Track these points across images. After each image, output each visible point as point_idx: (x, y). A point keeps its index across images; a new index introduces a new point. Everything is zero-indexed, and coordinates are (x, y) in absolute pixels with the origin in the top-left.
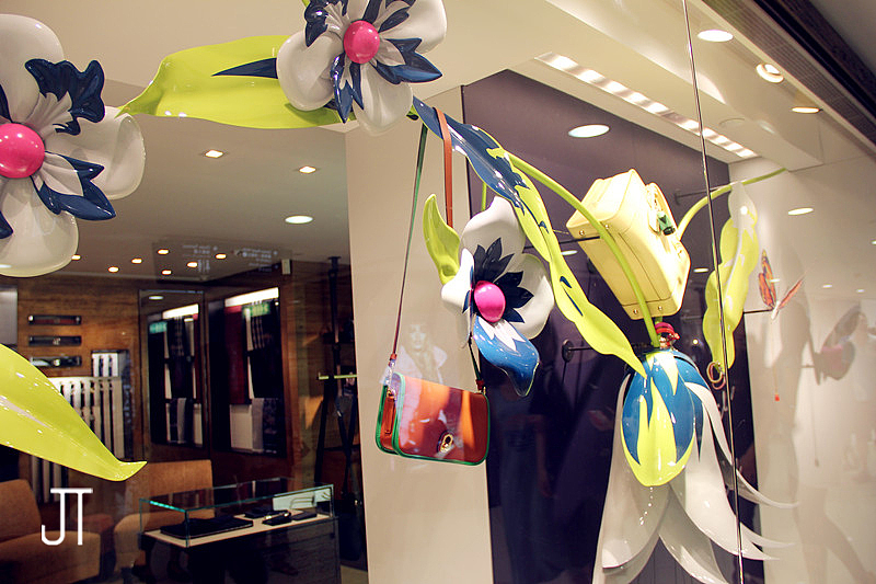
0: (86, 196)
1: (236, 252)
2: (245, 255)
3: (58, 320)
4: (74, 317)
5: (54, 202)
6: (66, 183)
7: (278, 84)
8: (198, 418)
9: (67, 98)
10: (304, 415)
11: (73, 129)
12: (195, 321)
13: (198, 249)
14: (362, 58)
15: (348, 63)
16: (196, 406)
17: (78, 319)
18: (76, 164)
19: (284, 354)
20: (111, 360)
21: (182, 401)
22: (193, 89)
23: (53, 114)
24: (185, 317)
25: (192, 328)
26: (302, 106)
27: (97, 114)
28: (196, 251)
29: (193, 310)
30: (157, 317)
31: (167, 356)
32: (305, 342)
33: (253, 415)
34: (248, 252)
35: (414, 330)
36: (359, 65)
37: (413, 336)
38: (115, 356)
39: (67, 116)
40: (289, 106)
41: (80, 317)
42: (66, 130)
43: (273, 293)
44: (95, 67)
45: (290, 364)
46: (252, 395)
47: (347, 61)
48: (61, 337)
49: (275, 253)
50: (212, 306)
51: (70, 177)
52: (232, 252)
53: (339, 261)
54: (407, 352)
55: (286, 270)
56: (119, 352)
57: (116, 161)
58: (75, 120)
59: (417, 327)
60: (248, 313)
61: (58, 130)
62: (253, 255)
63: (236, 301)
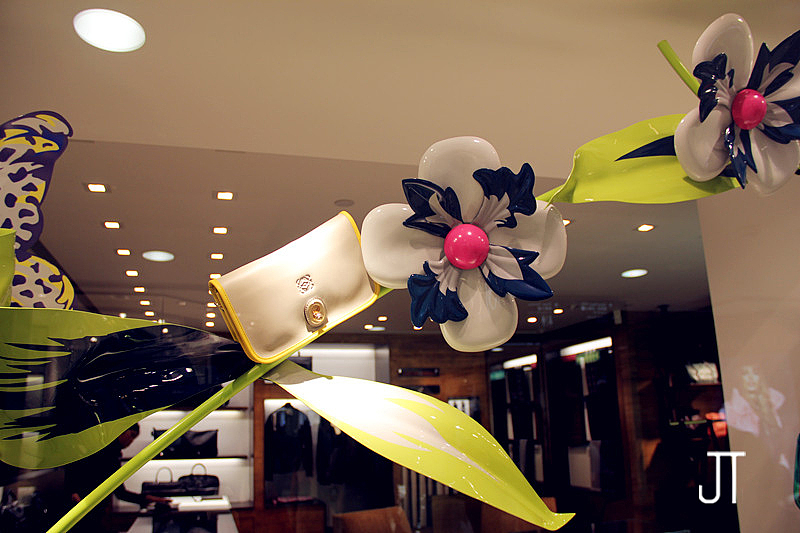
0: (525, 281)
1: (573, 307)
2: (583, 308)
3: (421, 373)
4: (432, 370)
5: (499, 287)
6: (508, 270)
7: (676, 160)
8: (539, 458)
9: (506, 198)
10: (641, 457)
11: (511, 223)
12: (533, 370)
13: (541, 306)
14: (750, 125)
15: (737, 132)
16: (536, 446)
17: (436, 371)
18: (516, 253)
19: (620, 399)
20: (463, 406)
21: (523, 442)
22: (600, 175)
23: (494, 213)
24: (524, 366)
25: (531, 375)
26: (698, 177)
27: (530, 208)
28: (539, 309)
29: (532, 359)
30: (498, 367)
31: (509, 401)
32: (640, 387)
33: (591, 456)
34: (587, 306)
35: (746, 373)
36: (747, 131)
37: (746, 378)
38: (467, 402)
39: (506, 213)
40: (687, 179)
41: (439, 369)
42: (505, 225)
43: (607, 342)
44: (527, 168)
45: (627, 408)
46: (589, 437)
47: (737, 130)
48: (424, 387)
49: (611, 305)
50: (548, 356)
51: (512, 265)
52: (569, 307)
53: (669, 309)
54: (741, 394)
55: (618, 319)
56: (469, 398)
57: (545, 246)
58: (512, 215)
59: (750, 369)
60: (582, 361)
61: (499, 225)
62: (590, 309)
63: (572, 350)
